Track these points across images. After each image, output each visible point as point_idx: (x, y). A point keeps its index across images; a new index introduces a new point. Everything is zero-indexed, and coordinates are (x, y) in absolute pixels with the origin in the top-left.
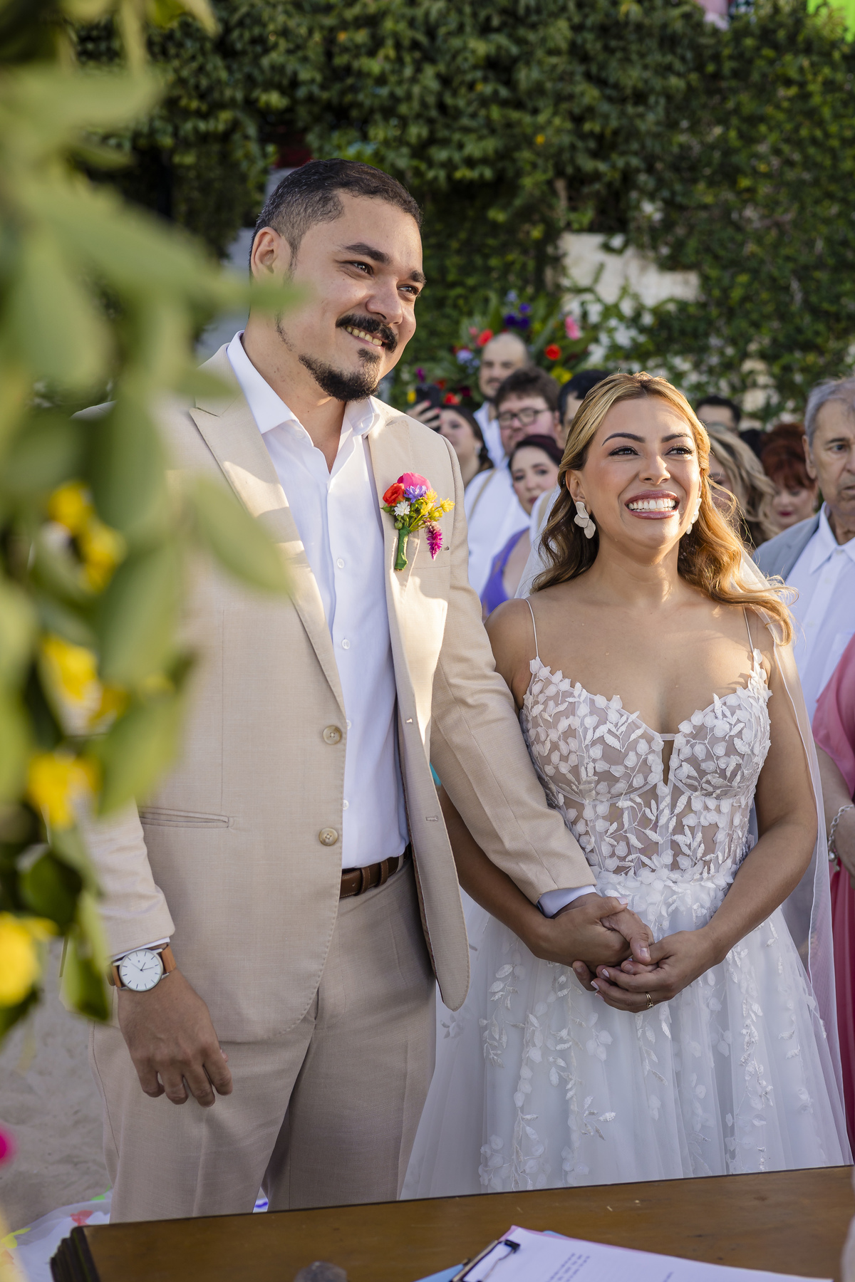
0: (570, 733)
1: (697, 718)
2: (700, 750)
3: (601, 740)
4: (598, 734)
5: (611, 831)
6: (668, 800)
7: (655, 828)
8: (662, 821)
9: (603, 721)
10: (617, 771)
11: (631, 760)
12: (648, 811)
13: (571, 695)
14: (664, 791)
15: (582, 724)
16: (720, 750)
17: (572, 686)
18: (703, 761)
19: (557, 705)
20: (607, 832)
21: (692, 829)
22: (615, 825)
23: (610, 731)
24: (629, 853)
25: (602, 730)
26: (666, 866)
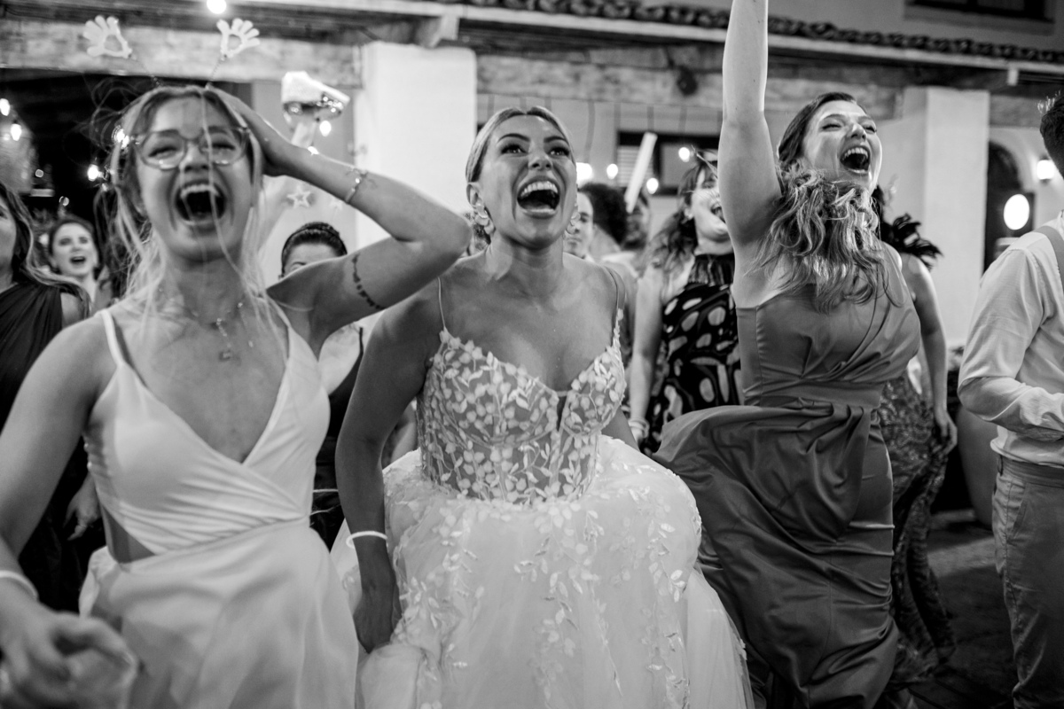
0: (487, 398)
1: (583, 377)
2: (585, 403)
3: (514, 403)
4: (510, 399)
5: (513, 470)
6: (559, 442)
7: (547, 467)
8: (554, 459)
9: (514, 387)
10: (524, 425)
11: (535, 417)
12: (542, 453)
13: (485, 363)
14: (556, 436)
15: (498, 391)
16: (599, 401)
17: (485, 354)
18: (587, 410)
19: (472, 371)
20: (509, 471)
21: (574, 463)
22: (517, 465)
23: (520, 396)
24: (527, 487)
25: (515, 393)
26: (554, 494)
